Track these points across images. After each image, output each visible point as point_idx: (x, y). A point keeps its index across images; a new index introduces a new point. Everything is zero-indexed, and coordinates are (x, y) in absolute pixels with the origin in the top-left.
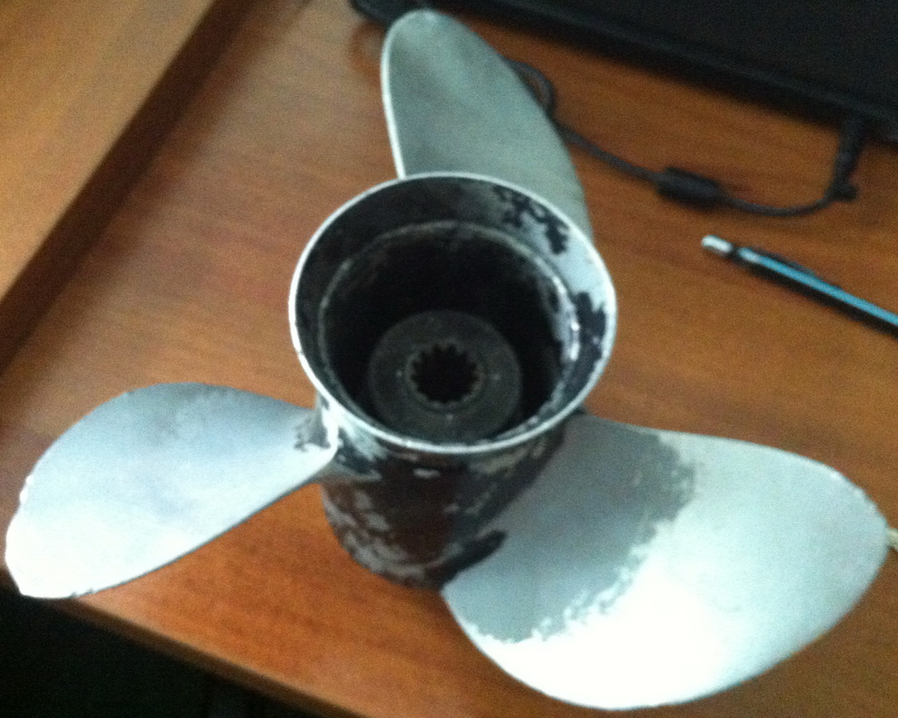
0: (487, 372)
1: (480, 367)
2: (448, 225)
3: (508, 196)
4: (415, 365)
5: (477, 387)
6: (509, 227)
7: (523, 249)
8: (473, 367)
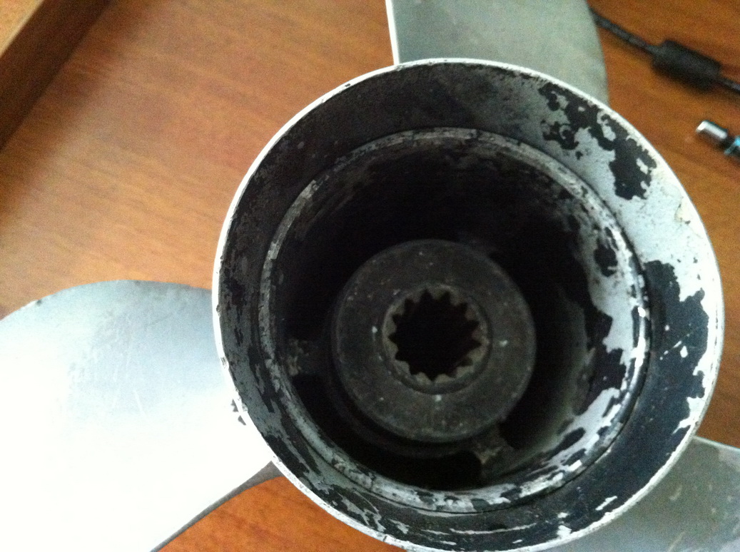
0: (491, 335)
1: (483, 327)
2: (463, 134)
3: (563, 101)
4: (395, 318)
5: (477, 356)
6: (554, 146)
7: (568, 180)
8: (474, 325)
